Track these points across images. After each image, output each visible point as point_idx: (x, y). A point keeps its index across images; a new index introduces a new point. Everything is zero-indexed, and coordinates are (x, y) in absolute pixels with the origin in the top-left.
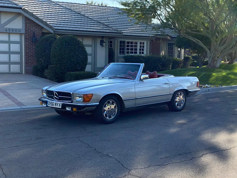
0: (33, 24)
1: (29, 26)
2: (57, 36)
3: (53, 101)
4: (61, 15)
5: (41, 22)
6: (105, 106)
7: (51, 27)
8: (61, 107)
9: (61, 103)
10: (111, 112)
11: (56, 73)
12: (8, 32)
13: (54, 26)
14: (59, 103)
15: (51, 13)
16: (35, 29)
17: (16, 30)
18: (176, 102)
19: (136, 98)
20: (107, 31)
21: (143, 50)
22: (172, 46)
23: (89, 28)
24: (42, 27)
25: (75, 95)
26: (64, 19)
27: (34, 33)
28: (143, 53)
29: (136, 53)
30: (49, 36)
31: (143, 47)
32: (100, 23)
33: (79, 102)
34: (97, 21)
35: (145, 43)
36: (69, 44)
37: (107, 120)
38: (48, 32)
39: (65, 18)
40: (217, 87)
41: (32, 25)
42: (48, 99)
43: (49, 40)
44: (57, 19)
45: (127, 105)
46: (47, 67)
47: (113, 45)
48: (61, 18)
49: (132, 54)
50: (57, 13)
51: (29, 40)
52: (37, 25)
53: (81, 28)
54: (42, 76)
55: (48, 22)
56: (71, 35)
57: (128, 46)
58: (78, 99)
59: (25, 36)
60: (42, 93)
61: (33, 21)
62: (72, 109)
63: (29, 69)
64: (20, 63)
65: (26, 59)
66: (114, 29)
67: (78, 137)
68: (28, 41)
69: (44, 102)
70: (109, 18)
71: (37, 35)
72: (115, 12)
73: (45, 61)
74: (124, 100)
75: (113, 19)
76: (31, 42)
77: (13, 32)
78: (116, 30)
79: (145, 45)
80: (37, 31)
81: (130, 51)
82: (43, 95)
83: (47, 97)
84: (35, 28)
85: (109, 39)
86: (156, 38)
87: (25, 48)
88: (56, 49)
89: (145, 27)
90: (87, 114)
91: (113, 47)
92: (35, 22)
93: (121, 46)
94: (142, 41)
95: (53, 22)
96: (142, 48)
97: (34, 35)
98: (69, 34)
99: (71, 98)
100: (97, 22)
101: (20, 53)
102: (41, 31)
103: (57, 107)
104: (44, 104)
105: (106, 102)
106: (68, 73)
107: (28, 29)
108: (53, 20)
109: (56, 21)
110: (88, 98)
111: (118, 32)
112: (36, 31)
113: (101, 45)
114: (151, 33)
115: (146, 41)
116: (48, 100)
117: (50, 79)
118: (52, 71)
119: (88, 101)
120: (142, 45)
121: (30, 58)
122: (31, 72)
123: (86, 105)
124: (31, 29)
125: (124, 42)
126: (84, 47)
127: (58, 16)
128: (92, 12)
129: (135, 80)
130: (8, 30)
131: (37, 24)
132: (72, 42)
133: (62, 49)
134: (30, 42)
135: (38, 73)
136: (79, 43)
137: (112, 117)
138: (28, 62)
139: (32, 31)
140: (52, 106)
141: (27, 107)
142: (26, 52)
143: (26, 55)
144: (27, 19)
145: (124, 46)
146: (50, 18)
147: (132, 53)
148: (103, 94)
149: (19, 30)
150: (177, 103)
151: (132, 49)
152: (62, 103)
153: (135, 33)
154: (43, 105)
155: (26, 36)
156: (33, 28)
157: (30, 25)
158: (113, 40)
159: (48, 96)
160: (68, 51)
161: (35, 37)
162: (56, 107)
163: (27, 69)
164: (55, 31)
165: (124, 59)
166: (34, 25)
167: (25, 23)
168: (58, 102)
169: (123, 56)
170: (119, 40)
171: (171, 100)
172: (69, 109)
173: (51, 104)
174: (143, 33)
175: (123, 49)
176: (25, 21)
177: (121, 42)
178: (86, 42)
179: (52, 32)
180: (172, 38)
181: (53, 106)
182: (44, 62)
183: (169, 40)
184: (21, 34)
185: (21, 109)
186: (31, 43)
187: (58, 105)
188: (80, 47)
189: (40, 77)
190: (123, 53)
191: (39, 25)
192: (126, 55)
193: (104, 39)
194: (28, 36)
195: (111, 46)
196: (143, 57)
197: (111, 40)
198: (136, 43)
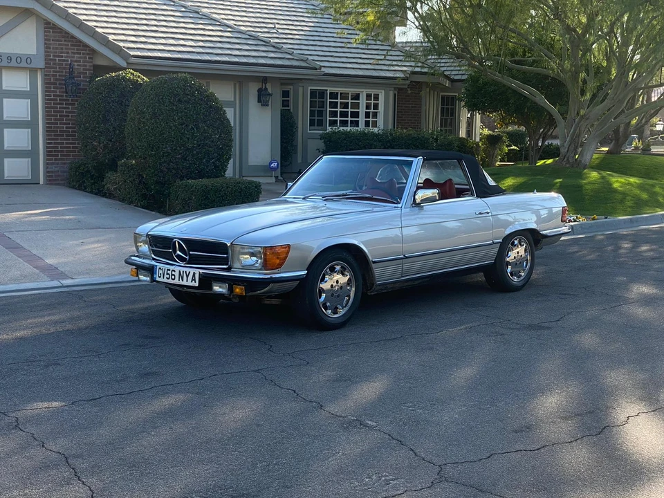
0: (69, 41)
1: (57, 48)
2: (139, 76)
3: (172, 268)
4: (144, 16)
5: (92, 37)
6: (323, 280)
7: (119, 51)
8: (197, 284)
9: (197, 272)
10: (338, 296)
11: (140, 182)
13: (128, 48)
14: (192, 271)
15: (115, 11)
16: (74, 57)
17: (19, 58)
18: (508, 264)
19: (404, 256)
20: (279, 62)
21: (375, 115)
22: (453, 104)
23: (225, 54)
24: (93, 51)
25: (238, 248)
26: (155, 28)
27: (70, 68)
28: (375, 125)
29: (356, 124)
30: (116, 76)
31: (376, 107)
32: (256, 38)
33: (250, 267)
34: (248, 33)
35: (382, 98)
36: (180, 101)
37: (327, 318)
38: (111, 64)
39: (156, 26)
40: (593, 219)
41: (66, 45)
42: (154, 259)
43: (117, 87)
44: (135, 27)
45: (382, 275)
46: (113, 166)
47: (291, 103)
48: (146, 25)
49: (345, 128)
51: (57, 88)
52: (79, 46)
53: (204, 53)
54: (98, 189)
55: (111, 37)
56: (185, 73)
57: (334, 105)
58: (247, 259)
59: (46, 75)
60: (136, 242)
61: (67, 33)
62: (231, 289)
63: (56, 169)
64: (32, 154)
65: (49, 143)
66: (296, 58)
67: (258, 371)
68: (53, 92)
69: (143, 269)
70: (277, 26)
71: (80, 73)
72: (293, 7)
73: (106, 147)
74: (374, 262)
75: (290, 27)
76: (63, 92)
77: (10, 65)
78: (302, 60)
79: (381, 102)
80: (80, 61)
81: (339, 119)
82: (137, 247)
83: (153, 256)
84: (74, 53)
85: (282, 84)
86: (411, 81)
87: (46, 112)
88: (144, 113)
89: (385, 53)
90: (267, 302)
91: (291, 107)
92: (73, 37)
93: (313, 104)
94: (373, 92)
95: (123, 34)
96: (372, 110)
97: (71, 73)
98: (180, 72)
99: (227, 257)
100: (249, 37)
101: (31, 124)
102: (91, 62)
103: (184, 283)
104: (145, 276)
105: (327, 269)
106: (179, 182)
107: (54, 56)
108: (123, 29)
109: (134, 33)
110: (278, 258)
111: (308, 65)
112: (76, 61)
113: (259, 101)
114: (396, 68)
115: (383, 91)
116: (153, 263)
117: (122, 200)
118: (130, 176)
119: (278, 264)
120: (372, 102)
121: (61, 139)
122: (62, 180)
123: (271, 278)
124: (62, 56)
125: (322, 94)
126: (222, 108)
127: (136, 18)
128: (229, 8)
129: (400, 205)
131: (80, 41)
132: (188, 95)
133: (160, 115)
134: (58, 93)
135: (84, 182)
136: (208, 96)
137: (341, 312)
138: (55, 151)
139: (64, 60)
140: (170, 281)
141: (76, 280)
142: (48, 123)
143: (48, 130)
144: (49, 26)
145: (323, 105)
146: (116, 26)
147: (344, 123)
148: (317, 245)
149: (29, 59)
150: (509, 269)
151: (344, 114)
152: (201, 271)
153: (354, 68)
154: (142, 277)
155: (48, 75)
156: (68, 53)
157: (59, 45)
158: (292, 87)
159: (155, 253)
160: (178, 119)
161: (73, 78)
162: (181, 283)
163: (52, 172)
164: (130, 61)
165: (324, 142)
166: (72, 45)
167: (45, 40)
168: (188, 270)
169: (321, 132)
170: (310, 88)
171: (495, 260)
172: (220, 290)
173: (167, 274)
174: (374, 70)
175: (321, 113)
176: (45, 32)
177: (313, 93)
178: (223, 93)
179: (124, 64)
180: (453, 81)
181: (174, 279)
182: (103, 150)
183: (445, 89)
184: (33, 71)
185: (61, 287)
186: (62, 96)
187: (187, 276)
188: (211, 107)
189: (91, 192)
190: (320, 123)
191: (86, 46)
192: (329, 129)
193: (269, 86)
194: (53, 76)
195: (285, 103)
196: (377, 135)
197: (286, 88)
198: (357, 97)
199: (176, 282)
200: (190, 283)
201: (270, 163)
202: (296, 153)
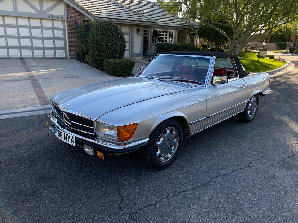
1: (71, 14)
3: (62, 129)
4: (101, 5)
5: (83, 10)
7: (91, 15)
8: (74, 145)
9: (75, 135)
11: (95, 59)
12: (51, 18)
13: (95, 14)
14: (71, 135)
15: (92, 3)
17: (58, 17)
18: (249, 110)
20: (143, 20)
21: (172, 38)
22: (194, 35)
24: (83, 15)
25: (100, 124)
26: (104, 8)
27: (75, 20)
28: (172, 41)
29: (166, 41)
30: (88, 23)
31: (172, 36)
32: (136, 12)
33: (109, 137)
36: (106, 30)
37: (162, 163)
38: (89, 19)
41: (74, 12)
42: (58, 118)
43: (88, 26)
44: (98, 8)
46: (87, 53)
47: (147, 34)
48: (101, 7)
49: (163, 42)
50: (98, 3)
51: (71, 27)
53: (120, 17)
54: (84, 61)
55: (89, 11)
57: (160, 35)
59: (68, 23)
61: (74, 8)
63: (73, 54)
64: (64, 49)
66: (148, 19)
68: (70, 28)
70: (143, 10)
71: (79, 22)
72: (148, 5)
73: (85, 46)
75: (147, 10)
76: (73, 28)
77: (56, 19)
79: (174, 34)
81: (161, 39)
84: (77, 15)
85: (144, 28)
86: (183, 28)
87: (69, 35)
88: (94, 34)
89: (175, 19)
91: (147, 35)
92: (76, 10)
93: (153, 34)
94: (171, 31)
95: (94, 10)
97: (76, 22)
99: (93, 129)
100: (134, 12)
101: (64, 39)
102: (82, 19)
103: (67, 142)
107: (70, 16)
108: (94, 8)
109: (97, 9)
110: (128, 133)
111: (152, 21)
112: (78, 18)
113: (137, 33)
114: (179, 24)
115: (175, 31)
117: (90, 65)
118: (91, 57)
119: (128, 137)
120: (171, 34)
121: (74, 44)
122: (74, 57)
124: (73, 16)
125: (156, 31)
129: (204, 86)
130: (50, 16)
131: (79, 11)
132: (109, 28)
133: (99, 35)
135: (80, 58)
136: (116, 29)
137: (171, 156)
138: (72, 48)
139: (73, 18)
140: (60, 138)
142: (69, 39)
143: (69, 41)
144: (68, 6)
145: (156, 35)
146: (91, 7)
147: (163, 41)
149: (62, 17)
151: (163, 38)
152: (77, 136)
154: (50, 128)
156: (75, 15)
157: (72, 12)
160: (106, 37)
161: (77, 23)
163: (71, 55)
164: (95, 18)
165: (157, 46)
166: (76, 13)
167: (67, 10)
169: (156, 43)
170: (153, 29)
171: (245, 109)
172: (89, 151)
175: (156, 37)
176: (67, 8)
177: (154, 31)
178: (124, 30)
179: (93, 19)
180: (194, 28)
182: (84, 48)
183: (192, 31)
184: (64, 21)
185: (43, 110)
186: (73, 30)
188: (118, 33)
189: (82, 62)
190: (156, 40)
191: (81, 13)
192: (158, 42)
193: (140, 28)
194: (70, 23)
195: (145, 34)
196: (173, 44)
197: (146, 29)
198: (166, 32)
199: (63, 139)
200: (70, 143)
201: (140, 53)
202: (148, 49)
